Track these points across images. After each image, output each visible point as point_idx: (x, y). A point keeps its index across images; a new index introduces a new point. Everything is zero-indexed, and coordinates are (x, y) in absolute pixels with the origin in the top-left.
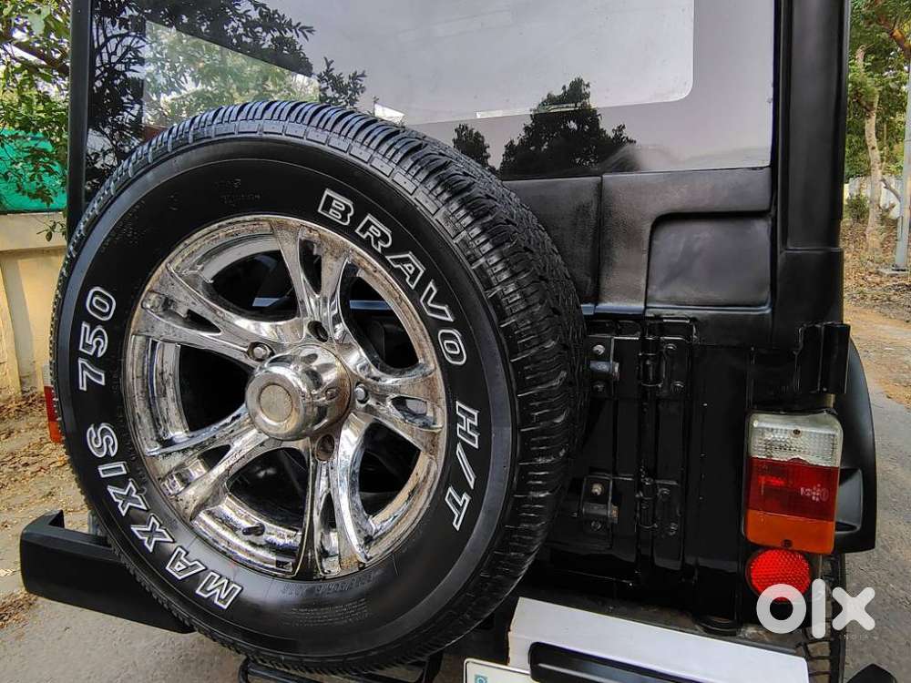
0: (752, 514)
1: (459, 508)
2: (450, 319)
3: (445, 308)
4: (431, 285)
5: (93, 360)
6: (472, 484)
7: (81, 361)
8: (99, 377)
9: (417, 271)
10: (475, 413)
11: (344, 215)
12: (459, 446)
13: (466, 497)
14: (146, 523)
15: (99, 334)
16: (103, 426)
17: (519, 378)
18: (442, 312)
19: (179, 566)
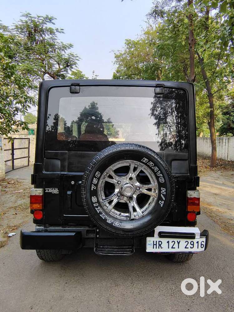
0: (188, 206)
1: (162, 203)
2: (162, 176)
3: (161, 174)
4: (159, 171)
5: (94, 185)
6: (164, 199)
7: (92, 185)
8: (95, 188)
9: (157, 169)
10: (165, 189)
11: (146, 161)
12: (162, 195)
13: (163, 202)
14: (102, 214)
15: (96, 180)
16: (94, 197)
17: (171, 184)
18: (161, 175)
19: (109, 221)
